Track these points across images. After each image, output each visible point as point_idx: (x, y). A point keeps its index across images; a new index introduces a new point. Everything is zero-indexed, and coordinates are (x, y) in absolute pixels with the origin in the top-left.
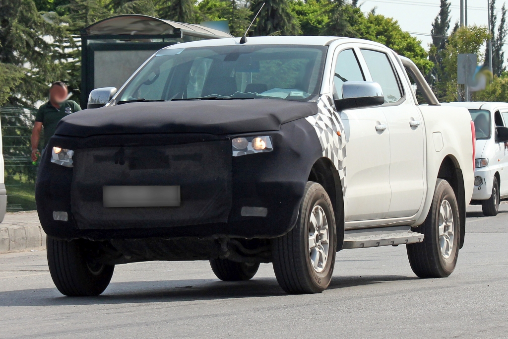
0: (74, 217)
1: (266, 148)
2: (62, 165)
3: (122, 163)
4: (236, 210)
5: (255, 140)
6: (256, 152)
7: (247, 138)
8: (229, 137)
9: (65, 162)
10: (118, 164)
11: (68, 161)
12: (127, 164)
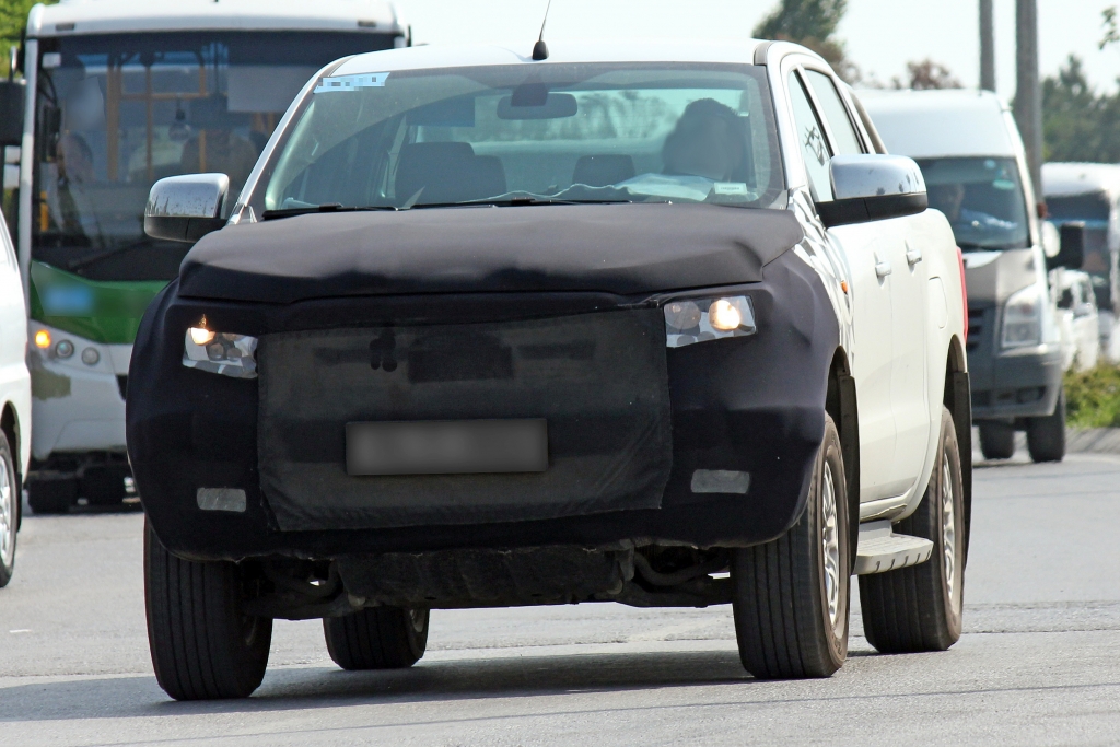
0: (266, 501)
1: (741, 327)
2: (220, 372)
3: (390, 367)
4: (681, 478)
5: (715, 307)
6: (718, 336)
7: (698, 302)
8: (657, 298)
9: (228, 366)
10: (381, 370)
11: (239, 363)
12: (402, 367)
